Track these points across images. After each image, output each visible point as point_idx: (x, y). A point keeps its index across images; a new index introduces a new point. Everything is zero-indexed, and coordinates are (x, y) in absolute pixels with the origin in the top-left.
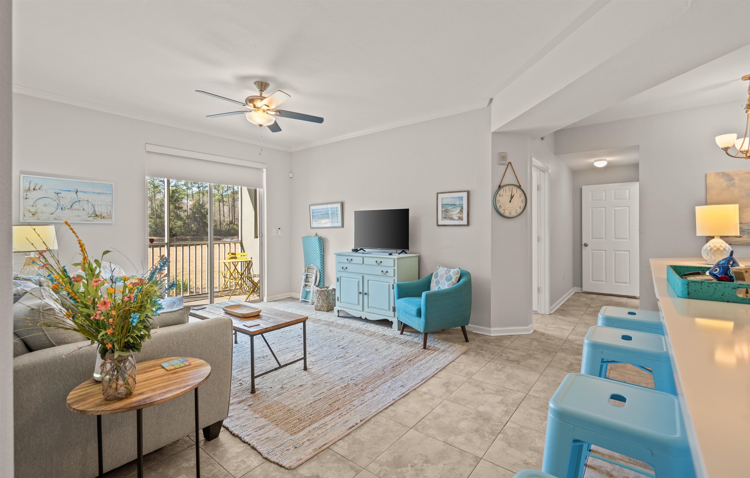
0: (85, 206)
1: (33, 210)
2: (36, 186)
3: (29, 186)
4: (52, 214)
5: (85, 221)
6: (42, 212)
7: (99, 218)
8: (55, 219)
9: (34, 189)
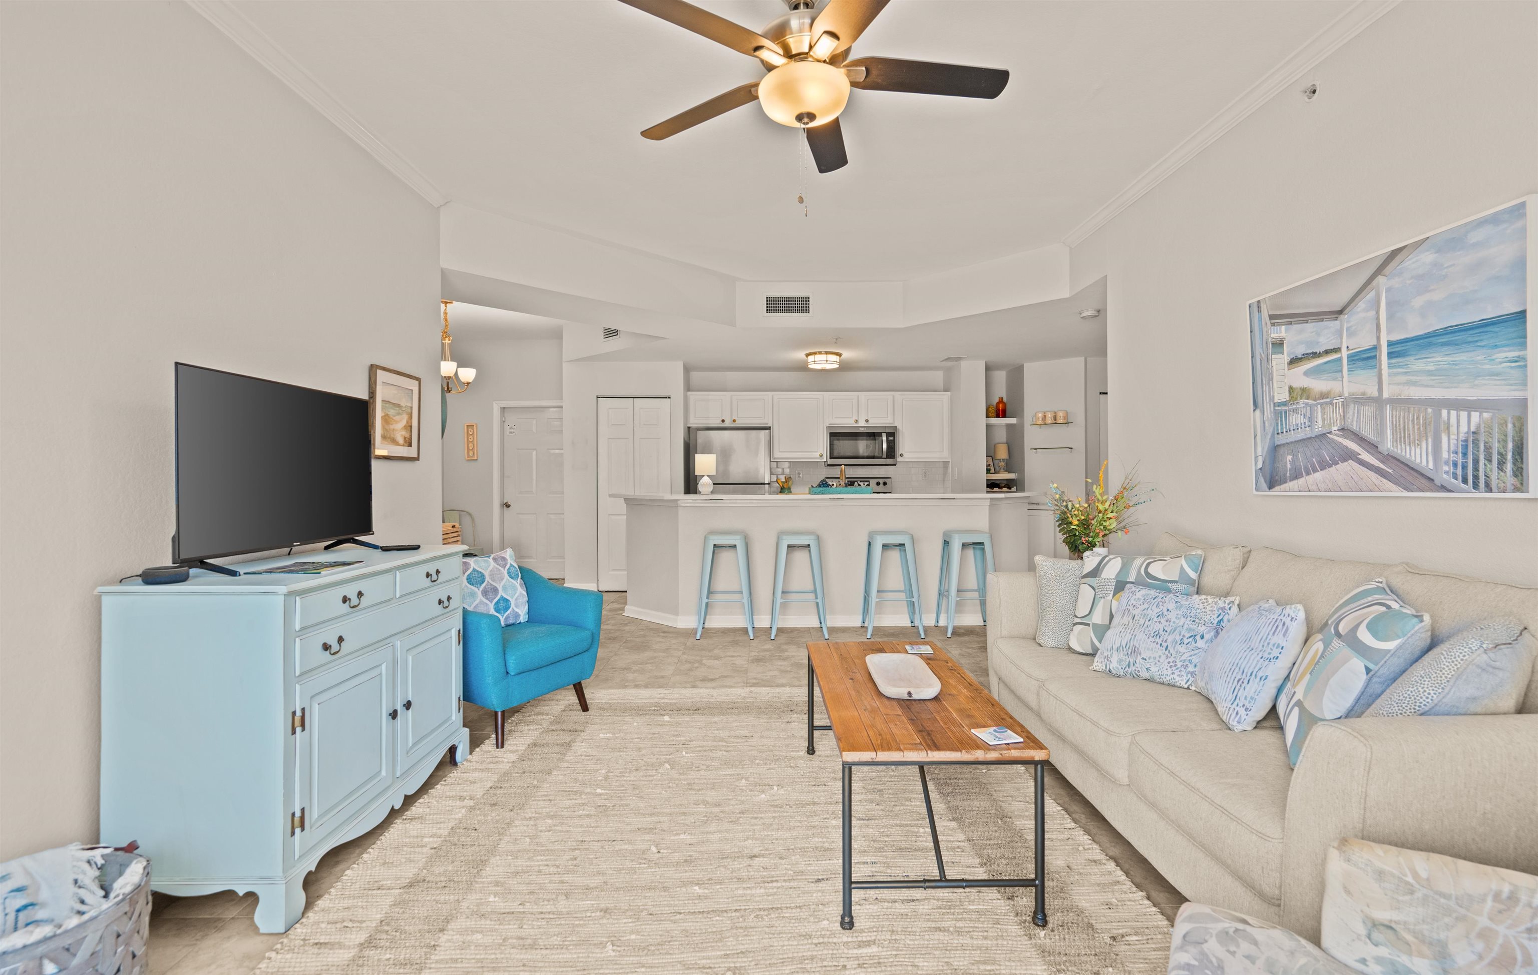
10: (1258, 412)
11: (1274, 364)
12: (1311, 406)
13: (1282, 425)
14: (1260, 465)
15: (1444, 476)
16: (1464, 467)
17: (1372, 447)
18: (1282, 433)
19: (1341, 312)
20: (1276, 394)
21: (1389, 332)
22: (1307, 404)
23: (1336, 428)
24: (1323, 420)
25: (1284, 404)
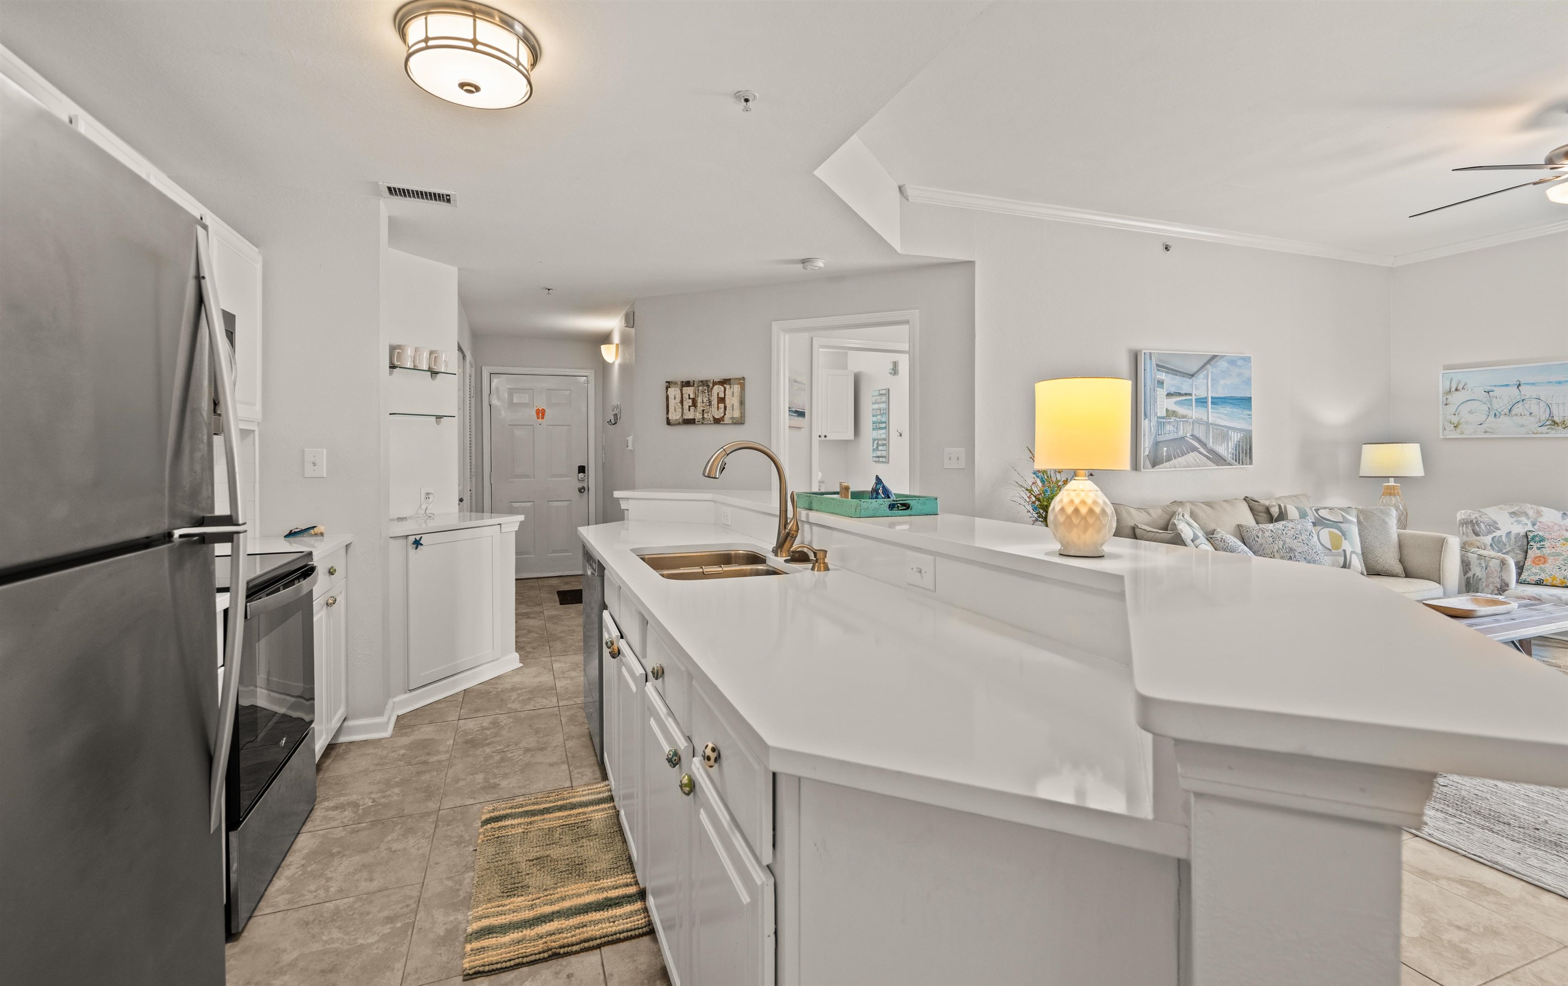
0: (1534, 408)
1: (1455, 419)
2: (1458, 385)
3: (1451, 385)
4: (1481, 424)
5: (1533, 433)
6: (1467, 422)
7: (1560, 428)
8: (1485, 432)
9: (1456, 390)
10: (1147, 420)
11: (1158, 393)
12: (1177, 421)
13: (1161, 430)
14: (1147, 453)
15: (1229, 458)
16: (1236, 455)
17: (1204, 445)
18: (1161, 434)
19: (1193, 375)
20: (1158, 411)
21: (1212, 392)
22: (1175, 420)
23: (1189, 435)
24: (1183, 429)
25: (1163, 418)
